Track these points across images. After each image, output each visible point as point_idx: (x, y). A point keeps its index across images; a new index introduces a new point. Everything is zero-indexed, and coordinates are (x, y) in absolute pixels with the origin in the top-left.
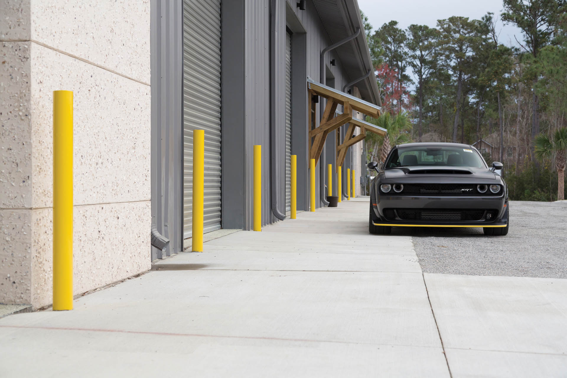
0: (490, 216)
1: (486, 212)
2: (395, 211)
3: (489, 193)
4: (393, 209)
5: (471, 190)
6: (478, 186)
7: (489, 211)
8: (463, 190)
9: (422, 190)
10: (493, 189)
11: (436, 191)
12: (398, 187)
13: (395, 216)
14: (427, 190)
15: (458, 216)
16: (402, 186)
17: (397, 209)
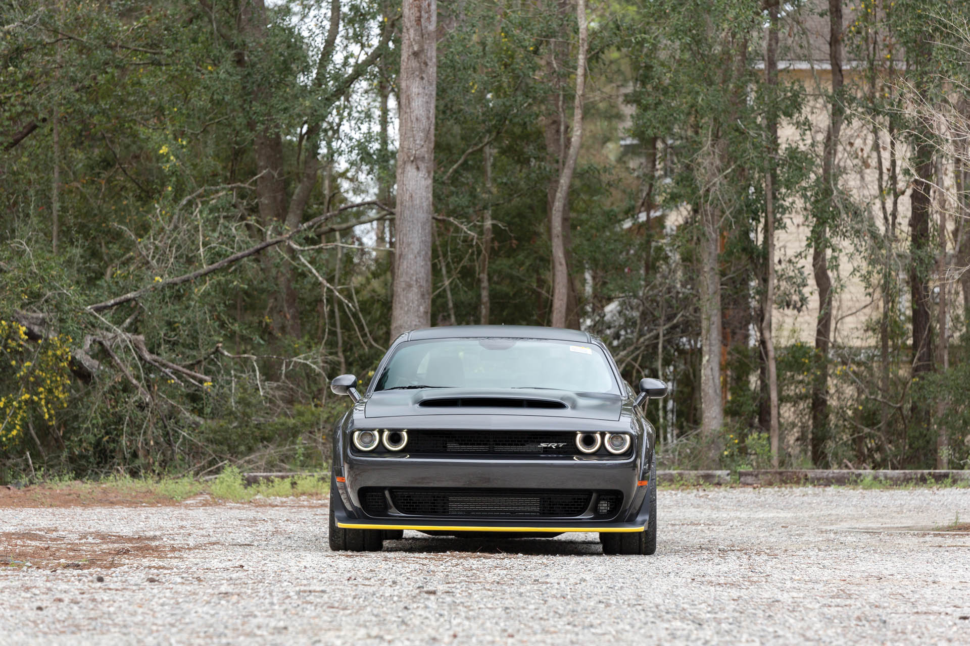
0: (604, 507)
1: (594, 496)
2: (387, 493)
3: (603, 453)
4: (383, 489)
5: (561, 445)
6: (579, 437)
7: (603, 494)
8: (543, 445)
9: (451, 446)
10: (612, 444)
11: (482, 448)
12: (395, 437)
13: (386, 507)
14: (461, 444)
15: (533, 505)
16: (405, 434)
17: (392, 490)
